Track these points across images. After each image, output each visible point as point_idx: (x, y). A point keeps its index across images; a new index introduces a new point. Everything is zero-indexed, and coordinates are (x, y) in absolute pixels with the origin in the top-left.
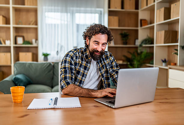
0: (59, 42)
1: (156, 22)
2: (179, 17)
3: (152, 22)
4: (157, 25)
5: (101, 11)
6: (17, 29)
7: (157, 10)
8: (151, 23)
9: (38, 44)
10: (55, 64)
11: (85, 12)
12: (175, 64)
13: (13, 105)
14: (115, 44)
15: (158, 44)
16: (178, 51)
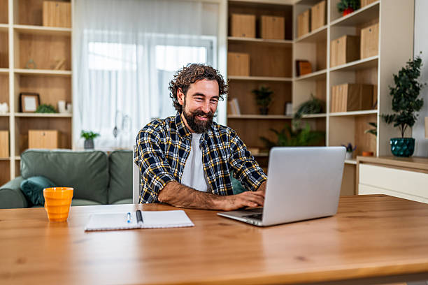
0: (120, 108)
1: (331, 67)
2: (379, 57)
3: (321, 65)
4: (331, 72)
5: (212, 43)
6: (22, 79)
7: (331, 40)
8: (318, 69)
9: (71, 112)
10: (114, 154)
11: (178, 43)
12: (372, 154)
13: (49, 225)
14: (242, 113)
15: (335, 111)
16: (376, 126)
